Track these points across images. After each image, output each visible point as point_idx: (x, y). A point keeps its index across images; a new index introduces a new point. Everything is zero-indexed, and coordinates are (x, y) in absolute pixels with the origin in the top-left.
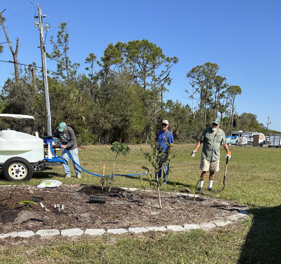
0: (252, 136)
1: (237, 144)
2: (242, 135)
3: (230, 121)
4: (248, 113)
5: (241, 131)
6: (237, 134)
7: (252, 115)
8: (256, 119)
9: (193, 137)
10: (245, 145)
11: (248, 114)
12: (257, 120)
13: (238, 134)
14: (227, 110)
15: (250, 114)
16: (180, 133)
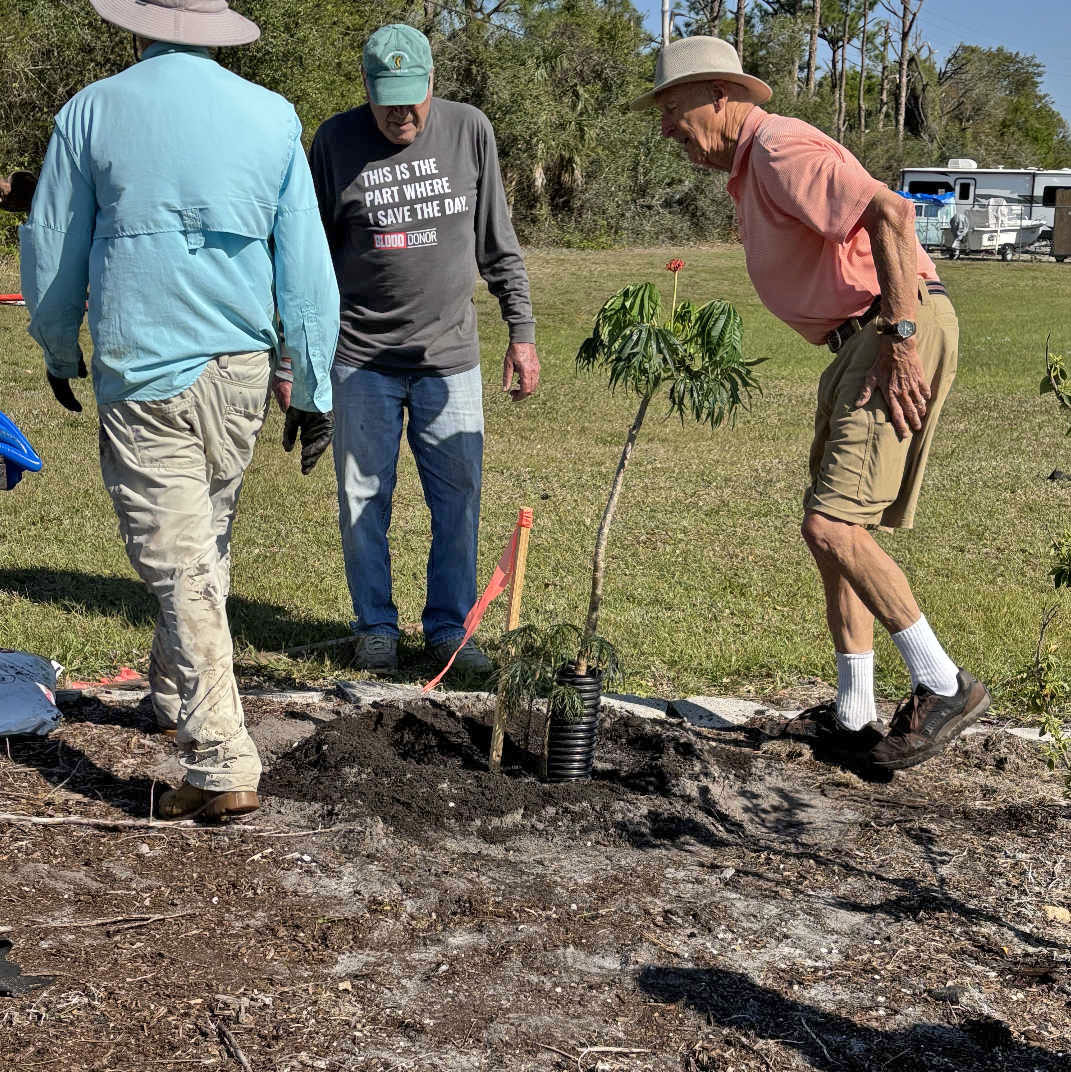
0: (1039, 192)
1: (956, 245)
2: (972, 188)
3: (884, 97)
4: (984, 48)
5: (968, 165)
6: (942, 179)
7: (1010, 59)
8: (1035, 84)
9: (667, 204)
10: (1003, 250)
11: (990, 56)
12: (1041, 90)
13: (950, 180)
14: (870, 28)
15: (1000, 50)
16: (590, 176)
